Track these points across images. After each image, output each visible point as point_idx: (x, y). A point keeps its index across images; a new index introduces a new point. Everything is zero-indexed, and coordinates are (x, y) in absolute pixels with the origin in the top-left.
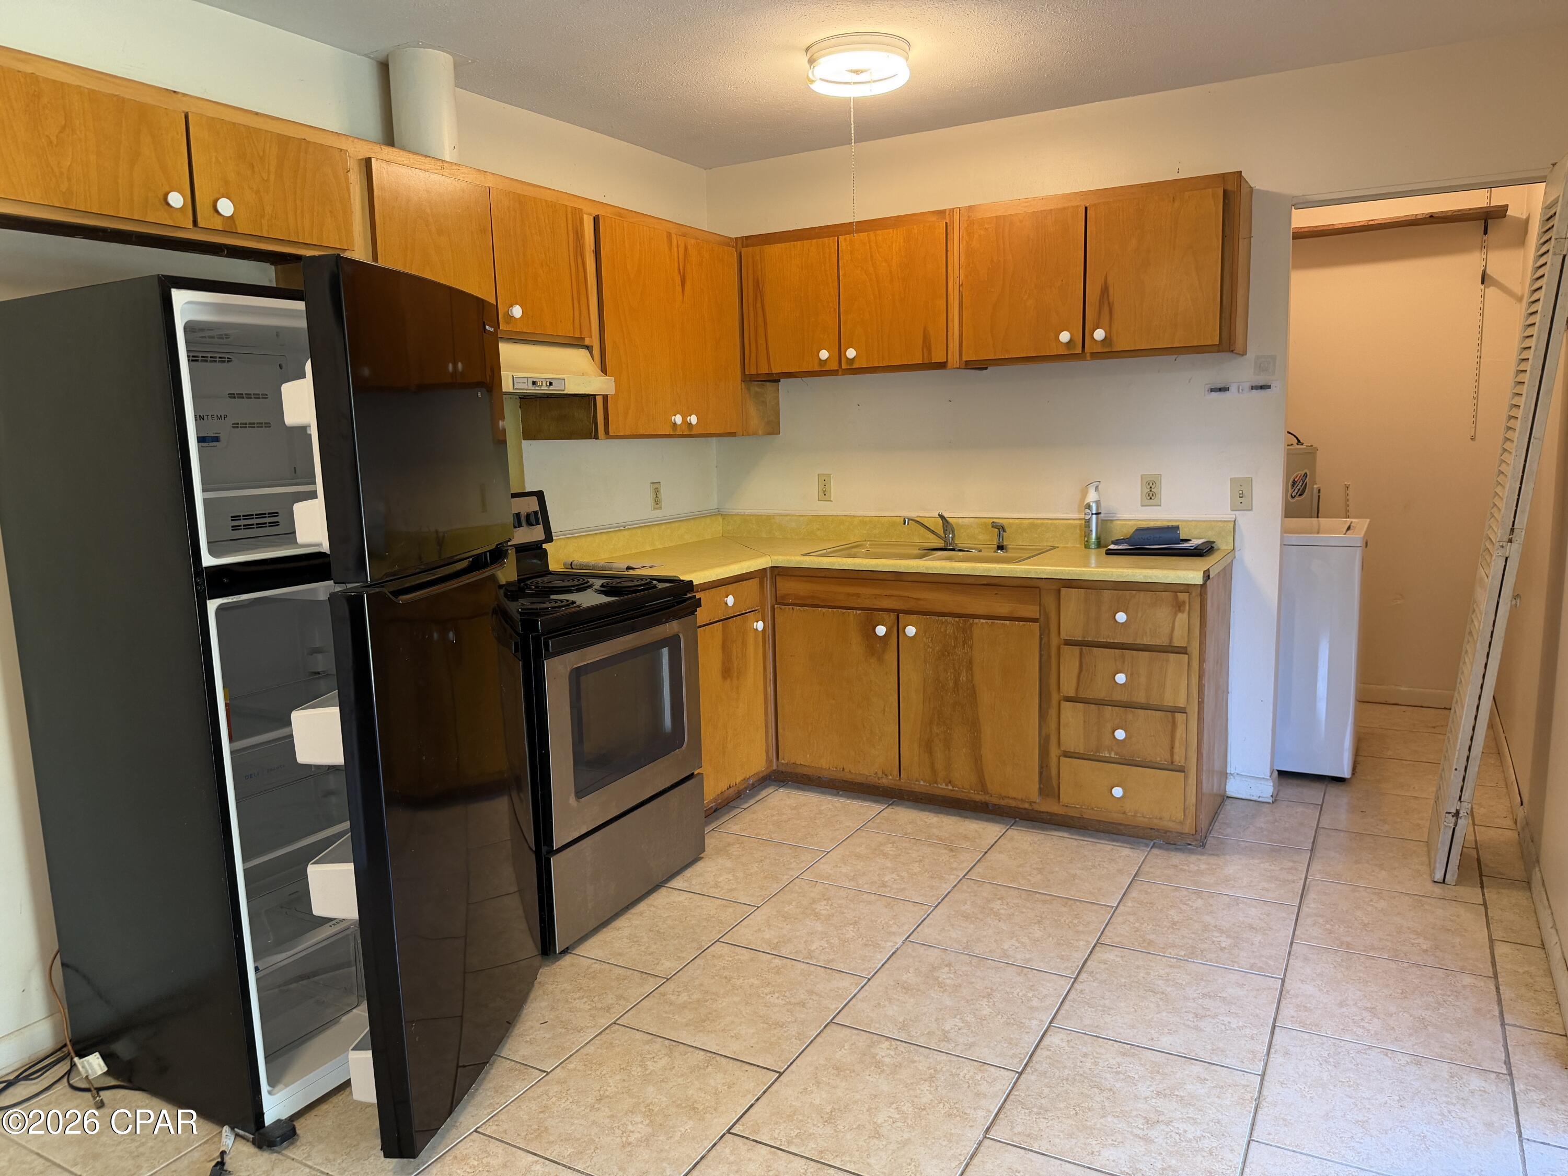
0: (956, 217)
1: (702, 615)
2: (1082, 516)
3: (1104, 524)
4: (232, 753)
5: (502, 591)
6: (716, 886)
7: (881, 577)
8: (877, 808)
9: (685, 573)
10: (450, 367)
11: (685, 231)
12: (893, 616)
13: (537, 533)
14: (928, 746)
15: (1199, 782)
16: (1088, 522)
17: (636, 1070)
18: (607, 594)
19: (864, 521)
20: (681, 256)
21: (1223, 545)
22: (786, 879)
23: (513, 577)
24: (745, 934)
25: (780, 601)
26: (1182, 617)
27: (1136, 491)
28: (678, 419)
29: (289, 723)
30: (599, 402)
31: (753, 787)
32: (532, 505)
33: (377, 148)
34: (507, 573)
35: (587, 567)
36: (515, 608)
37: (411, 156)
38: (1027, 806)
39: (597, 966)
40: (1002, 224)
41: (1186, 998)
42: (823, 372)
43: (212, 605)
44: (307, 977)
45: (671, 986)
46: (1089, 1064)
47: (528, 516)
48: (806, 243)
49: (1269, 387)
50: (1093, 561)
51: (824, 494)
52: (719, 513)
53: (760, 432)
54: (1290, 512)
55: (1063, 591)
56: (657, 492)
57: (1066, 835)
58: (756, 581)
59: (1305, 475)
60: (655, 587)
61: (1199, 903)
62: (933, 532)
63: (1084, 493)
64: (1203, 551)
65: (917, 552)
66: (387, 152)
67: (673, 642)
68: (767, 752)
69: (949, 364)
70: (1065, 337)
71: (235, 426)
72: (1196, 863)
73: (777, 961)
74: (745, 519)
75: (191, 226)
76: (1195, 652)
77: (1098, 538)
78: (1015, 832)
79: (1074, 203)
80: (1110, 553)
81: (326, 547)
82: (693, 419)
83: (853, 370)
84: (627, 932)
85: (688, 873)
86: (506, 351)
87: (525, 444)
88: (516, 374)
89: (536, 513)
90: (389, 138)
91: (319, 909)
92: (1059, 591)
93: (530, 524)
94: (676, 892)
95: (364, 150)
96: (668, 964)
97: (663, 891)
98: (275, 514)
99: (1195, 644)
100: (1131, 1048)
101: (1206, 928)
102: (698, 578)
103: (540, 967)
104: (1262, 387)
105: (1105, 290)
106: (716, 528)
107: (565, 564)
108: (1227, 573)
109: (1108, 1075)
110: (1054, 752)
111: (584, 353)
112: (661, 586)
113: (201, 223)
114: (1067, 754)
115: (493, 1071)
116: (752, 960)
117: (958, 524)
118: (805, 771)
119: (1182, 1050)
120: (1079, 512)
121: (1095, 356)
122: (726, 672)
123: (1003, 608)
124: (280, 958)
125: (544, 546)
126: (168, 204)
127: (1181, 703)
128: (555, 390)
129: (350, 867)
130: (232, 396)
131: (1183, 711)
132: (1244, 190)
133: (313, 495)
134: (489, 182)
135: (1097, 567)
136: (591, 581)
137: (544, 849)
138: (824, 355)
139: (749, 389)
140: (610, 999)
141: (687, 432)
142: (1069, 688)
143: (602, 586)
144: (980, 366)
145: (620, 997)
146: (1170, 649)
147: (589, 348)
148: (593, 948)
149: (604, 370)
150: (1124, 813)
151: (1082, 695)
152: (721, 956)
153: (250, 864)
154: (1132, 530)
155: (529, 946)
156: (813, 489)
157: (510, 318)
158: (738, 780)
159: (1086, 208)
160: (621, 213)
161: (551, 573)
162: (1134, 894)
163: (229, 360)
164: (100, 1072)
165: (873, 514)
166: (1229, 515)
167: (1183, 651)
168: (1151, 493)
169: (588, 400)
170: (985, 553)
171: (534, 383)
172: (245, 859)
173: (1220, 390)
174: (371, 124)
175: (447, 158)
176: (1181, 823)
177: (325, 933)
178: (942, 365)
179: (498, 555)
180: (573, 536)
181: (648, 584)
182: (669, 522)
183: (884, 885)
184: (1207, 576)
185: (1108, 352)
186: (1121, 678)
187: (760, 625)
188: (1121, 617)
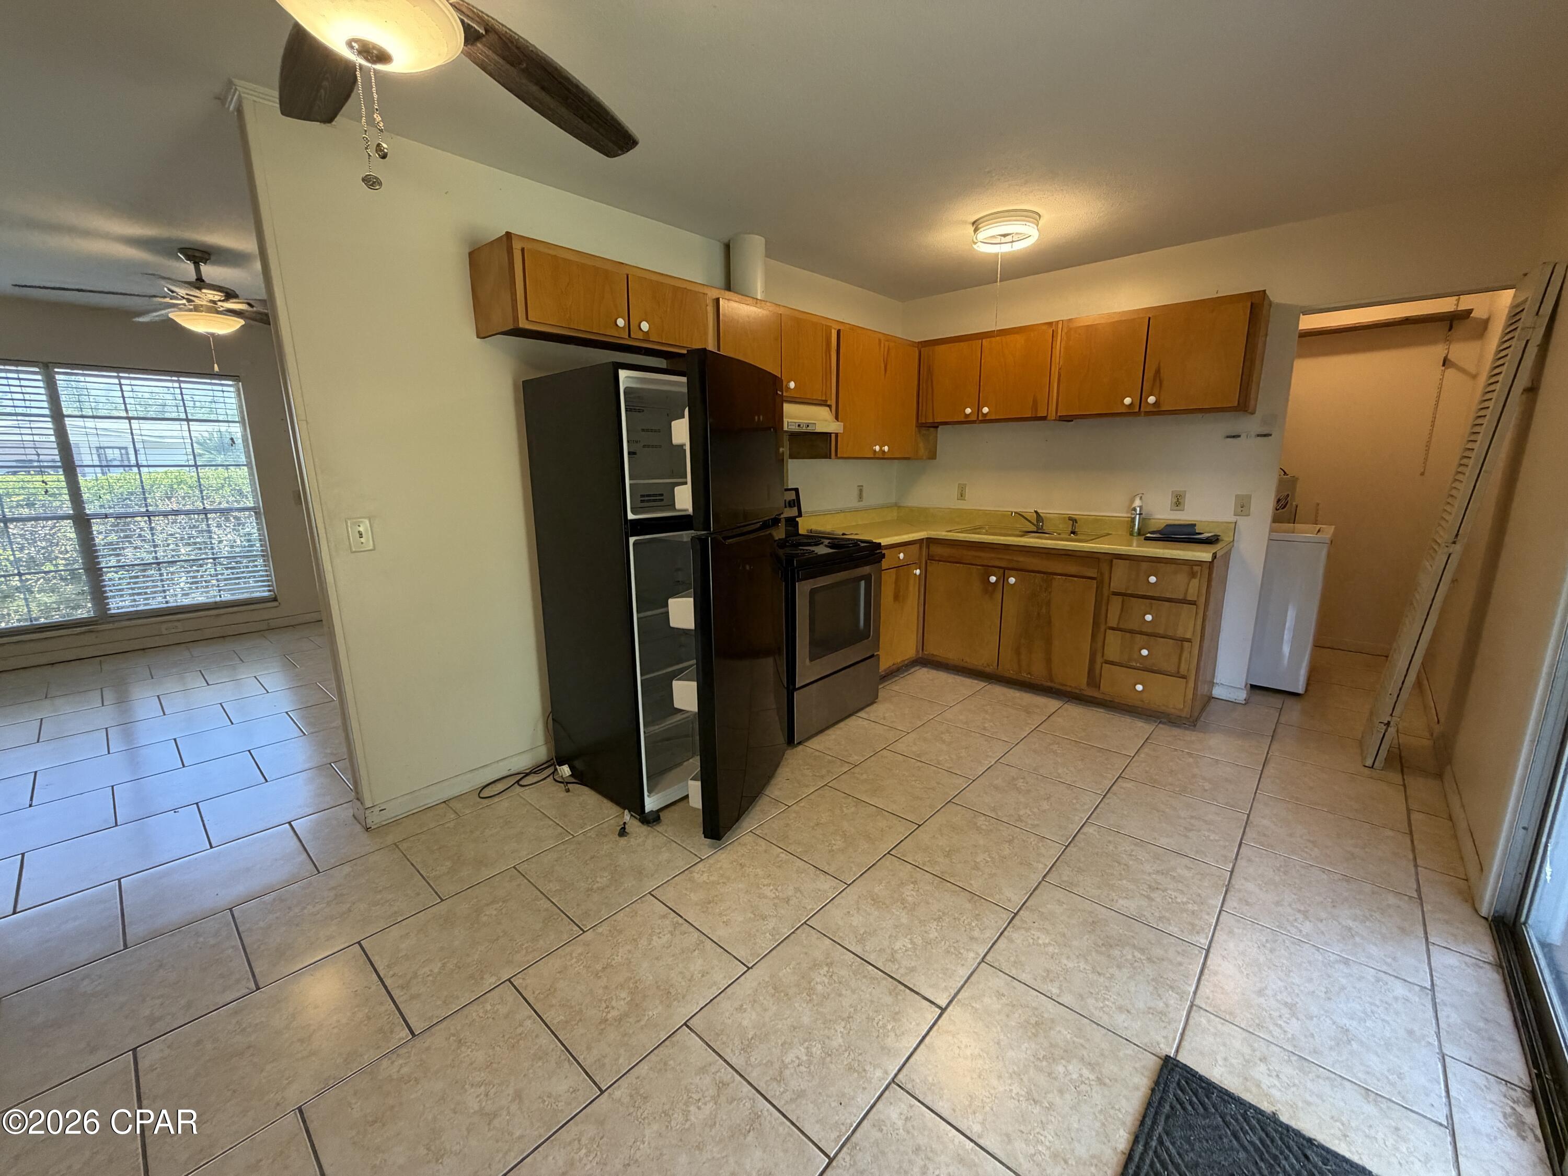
0: (1060, 326)
1: (885, 564)
2: (1129, 515)
3: (1143, 521)
4: (638, 619)
5: (776, 543)
6: (884, 718)
7: (995, 546)
8: (983, 684)
9: (875, 539)
10: (756, 418)
11: (889, 338)
12: (1002, 571)
13: (793, 512)
14: (1018, 652)
15: (1195, 688)
16: (1133, 520)
17: (837, 812)
18: (831, 547)
19: (986, 513)
20: (886, 353)
21: (1226, 538)
22: (926, 719)
23: (783, 536)
24: (900, 747)
25: (930, 558)
26: (1195, 582)
27: (1168, 501)
28: (877, 448)
29: (667, 605)
30: (833, 436)
31: (907, 666)
32: (792, 495)
33: (723, 292)
34: (779, 533)
35: (820, 532)
36: (781, 552)
37: (740, 296)
38: (1077, 691)
39: (817, 753)
40: (1091, 330)
41: (1179, 817)
42: (967, 421)
43: (632, 540)
44: (668, 739)
45: (857, 770)
46: (1111, 847)
47: (790, 502)
48: (962, 344)
49: (1270, 435)
50: (1135, 544)
51: (962, 496)
52: (897, 506)
53: (925, 458)
54: (1276, 519)
55: (1115, 561)
56: (861, 491)
57: (1102, 710)
58: (918, 545)
59: (1288, 495)
60: (859, 545)
61: (1191, 760)
62: (1030, 521)
63: (1132, 501)
64: (1211, 541)
65: (1018, 533)
66: (728, 294)
67: (867, 578)
68: (917, 646)
69: (1049, 418)
70: (1128, 401)
71: (644, 446)
72: (1191, 736)
73: (919, 764)
74: (911, 509)
75: (627, 337)
76: (1202, 607)
77: (1139, 529)
78: (1069, 706)
79: (1141, 316)
80: (1147, 539)
81: (690, 511)
82: (886, 449)
83: (986, 420)
84: (834, 737)
85: (867, 709)
86: (787, 407)
87: (790, 460)
88: (790, 420)
89: (794, 500)
90: (728, 287)
91: (677, 705)
92: (1112, 561)
93: (790, 506)
94: (861, 720)
95: (713, 293)
96: (856, 758)
97: (854, 717)
98: (662, 495)
99: (1202, 600)
100: (1141, 843)
101: (1194, 776)
102: (884, 541)
103: (786, 750)
104: (1265, 435)
105: (1158, 372)
106: (893, 515)
107: (807, 530)
108: (1227, 556)
109: (1124, 856)
110: (1099, 660)
111: (828, 409)
112: (863, 545)
113: (632, 336)
114: (1107, 662)
115: (760, 801)
116: (904, 761)
117: (1046, 517)
118: (939, 659)
119: (1175, 848)
120: (1127, 512)
121: (1148, 413)
122: (896, 597)
123: (1073, 569)
124: (655, 728)
125: (797, 519)
126: (617, 325)
127: (1188, 636)
128: (810, 429)
129: (695, 684)
130: (643, 430)
131: (1189, 641)
132: (1266, 303)
133: (686, 483)
134: (781, 311)
135: (1137, 547)
136: (823, 540)
137: (791, 687)
138: (968, 411)
139: (920, 432)
140: (824, 772)
141: (881, 456)
142: (1113, 622)
143: (829, 543)
144: (1067, 419)
145: (829, 772)
146: (1184, 601)
147: (830, 406)
148: (815, 744)
149: (837, 418)
150: (1142, 701)
151: (1121, 626)
152: (887, 757)
153: (644, 677)
154: (1163, 526)
155: (781, 739)
156: (955, 492)
157: (788, 388)
158: (899, 661)
159: (1149, 318)
160: (854, 328)
161: (800, 535)
162: (1146, 750)
163: (643, 411)
164: (568, 775)
165: (992, 509)
166: (1233, 519)
167: (1193, 603)
168: (1178, 502)
169: (827, 435)
170: (1062, 536)
171: (799, 426)
172: (642, 675)
173: (1234, 437)
174: (719, 279)
175: (759, 297)
176: (1182, 710)
177: (679, 717)
178: (1044, 418)
179: (776, 521)
180: (815, 514)
181: (856, 543)
182: (866, 509)
183: (985, 729)
184: (1214, 556)
185: (1157, 411)
186: (1149, 618)
187: (918, 572)
188: (1153, 579)
